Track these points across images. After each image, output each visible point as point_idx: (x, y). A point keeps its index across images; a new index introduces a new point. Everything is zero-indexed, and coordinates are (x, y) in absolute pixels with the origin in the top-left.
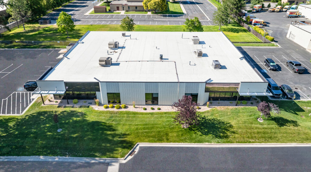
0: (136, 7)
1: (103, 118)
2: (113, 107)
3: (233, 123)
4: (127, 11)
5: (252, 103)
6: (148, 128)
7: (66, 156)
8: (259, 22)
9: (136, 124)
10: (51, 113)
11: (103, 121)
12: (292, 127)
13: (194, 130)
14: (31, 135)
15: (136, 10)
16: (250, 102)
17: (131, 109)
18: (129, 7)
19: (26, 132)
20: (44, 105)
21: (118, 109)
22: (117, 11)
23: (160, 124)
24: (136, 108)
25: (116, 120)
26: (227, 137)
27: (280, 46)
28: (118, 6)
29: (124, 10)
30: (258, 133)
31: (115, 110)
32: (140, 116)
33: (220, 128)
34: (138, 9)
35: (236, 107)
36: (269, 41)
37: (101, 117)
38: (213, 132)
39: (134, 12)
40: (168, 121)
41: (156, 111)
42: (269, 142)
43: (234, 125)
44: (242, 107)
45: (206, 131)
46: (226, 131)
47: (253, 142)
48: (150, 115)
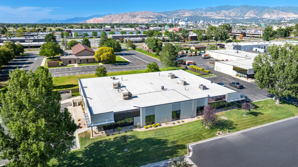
0: (87, 60)
1: (151, 135)
2: (151, 127)
3: (232, 120)
4: (79, 64)
5: (233, 108)
6: (186, 134)
7: (148, 164)
8: (191, 63)
9: (176, 133)
10: (106, 141)
11: (153, 137)
12: (261, 116)
13: (214, 129)
14: (106, 158)
15: (88, 62)
16: (231, 107)
17: (164, 125)
18: (81, 60)
19: (99, 157)
20: (93, 138)
21: (155, 127)
22: (70, 65)
23: (191, 130)
24: (167, 124)
25: (161, 134)
26: (234, 128)
27: (216, 76)
28: (70, 60)
29: (75, 63)
30: (249, 122)
31: (153, 128)
32: (174, 128)
33: (227, 124)
34: (89, 61)
35: (226, 111)
36: (208, 73)
37: (148, 135)
38: (226, 127)
39: (86, 64)
40: (195, 127)
41: (181, 123)
42: (257, 125)
43: (234, 121)
44: (229, 110)
45: (221, 127)
46: (232, 125)
47: (250, 127)
48: (180, 127)
